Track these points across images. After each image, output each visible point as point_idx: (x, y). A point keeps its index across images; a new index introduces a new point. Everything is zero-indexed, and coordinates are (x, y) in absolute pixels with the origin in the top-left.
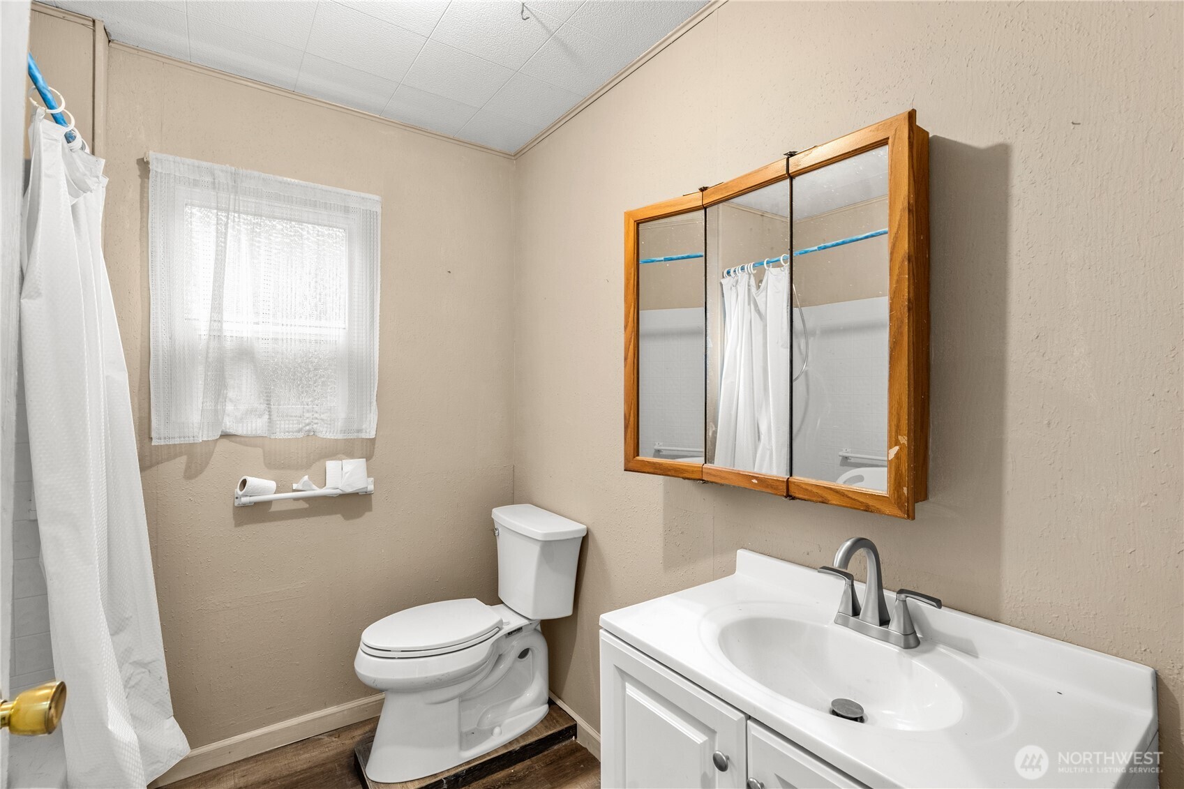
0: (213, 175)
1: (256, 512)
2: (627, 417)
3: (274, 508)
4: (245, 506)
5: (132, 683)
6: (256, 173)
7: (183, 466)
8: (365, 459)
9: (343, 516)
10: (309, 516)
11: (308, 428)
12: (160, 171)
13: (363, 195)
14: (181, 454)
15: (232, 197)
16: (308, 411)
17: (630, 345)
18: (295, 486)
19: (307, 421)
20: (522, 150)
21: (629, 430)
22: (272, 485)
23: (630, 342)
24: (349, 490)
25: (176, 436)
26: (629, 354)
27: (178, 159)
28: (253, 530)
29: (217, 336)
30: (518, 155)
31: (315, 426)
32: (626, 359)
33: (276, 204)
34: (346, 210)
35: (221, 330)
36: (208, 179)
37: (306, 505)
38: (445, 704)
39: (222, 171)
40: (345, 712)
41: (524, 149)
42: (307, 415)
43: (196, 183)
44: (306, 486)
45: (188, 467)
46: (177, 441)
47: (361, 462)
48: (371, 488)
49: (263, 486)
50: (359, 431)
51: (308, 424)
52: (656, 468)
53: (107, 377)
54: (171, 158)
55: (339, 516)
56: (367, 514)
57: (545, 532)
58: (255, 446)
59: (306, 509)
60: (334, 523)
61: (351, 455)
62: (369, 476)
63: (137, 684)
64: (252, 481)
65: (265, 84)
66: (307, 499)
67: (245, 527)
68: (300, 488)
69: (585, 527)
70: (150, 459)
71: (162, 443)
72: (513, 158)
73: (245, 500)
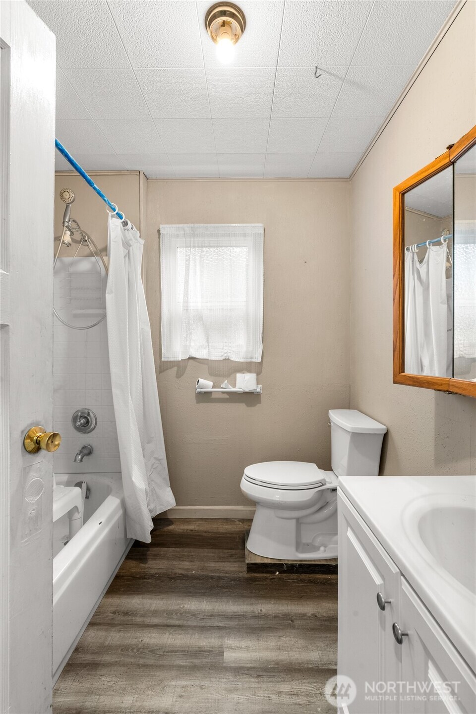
0: (184, 229)
1: (204, 397)
2: (395, 343)
3: (213, 396)
4: (200, 394)
5: (154, 466)
6: (202, 225)
7: (176, 372)
8: (255, 374)
9: (246, 404)
10: (229, 402)
11: (225, 355)
12: (164, 233)
13: (253, 225)
14: (174, 366)
15: (192, 239)
16: (226, 346)
17: (396, 288)
18: (222, 386)
19: (226, 351)
20: (353, 173)
21: (396, 353)
22: (211, 384)
23: (397, 286)
24: (247, 390)
25: (172, 357)
26: (396, 296)
27: (171, 225)
28: (204, 406)
29: (186, 309)
30: (351, 177)
31: (229, 354)
32: (394, 299)
33: (211, 239)
34: (245, 235)
35: (187, 306)
36: (182, 232)
37: (226, 396)
38: (288, 520)
39: (188, 227)
40: (248, 511)
41: (354, 171)
42: (225, 348)
43: (177, 236)
44: (227, 387)
45: (177, 372)
46: (172, 360)
47: (254, 376)
48: (258, 390)
49: (206, 384)
50: (252, 358)
51: (226, 353)
52: (414, 382)
53: (142, 329)
54: (168, 226)
55: (244, 404)
56: (258, 405)
57: (353, 426)
58: (205, 364)
59: (228, 398)
60: (241, 407)
61: (250, 371)
62: (257, 384)
63: (156, 467)
64: (201, 380)
65: (207, 178)
66: (228, 393)
67: (201, 404)
68: (224, 387)
69: (385, 427)
70: (162, 367)
71: (166, 360)
72: (349, 180)
73: (199, 390)
